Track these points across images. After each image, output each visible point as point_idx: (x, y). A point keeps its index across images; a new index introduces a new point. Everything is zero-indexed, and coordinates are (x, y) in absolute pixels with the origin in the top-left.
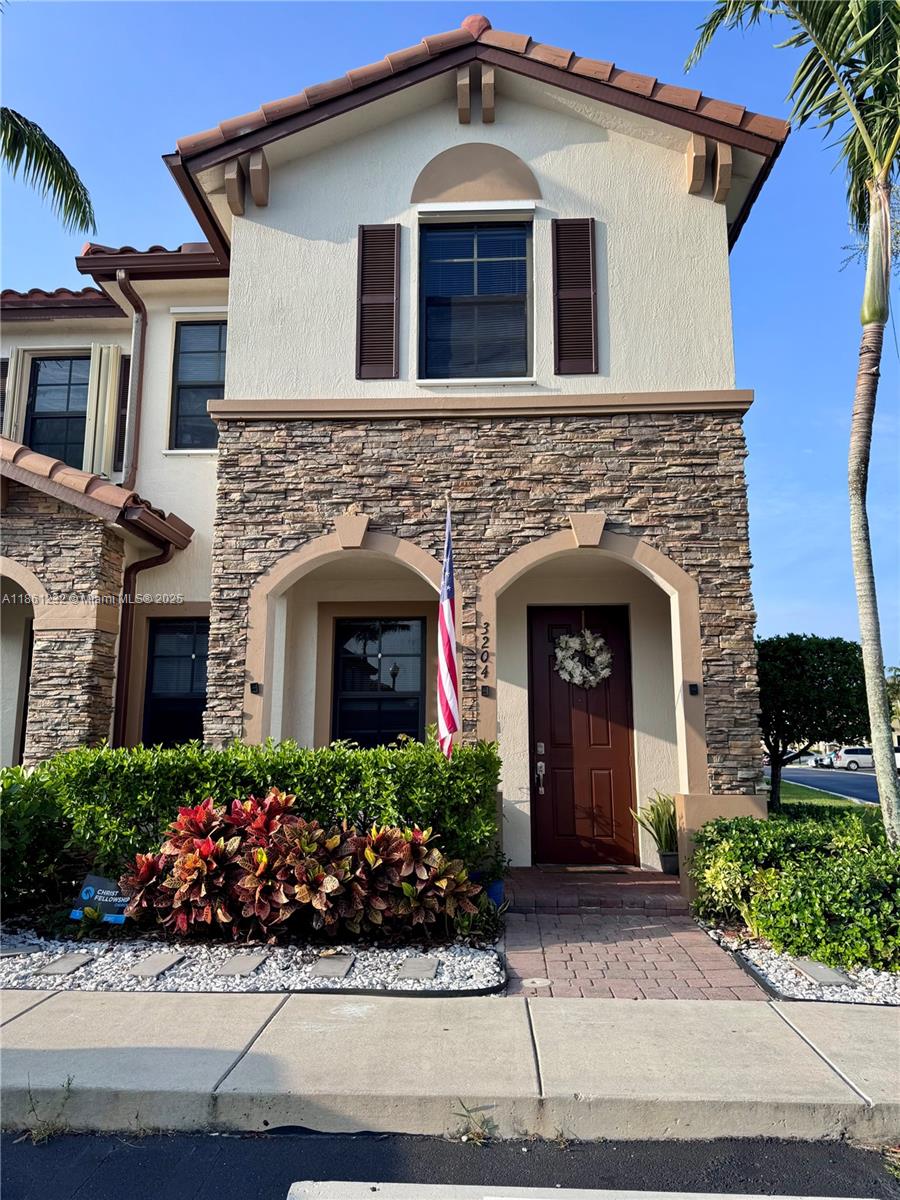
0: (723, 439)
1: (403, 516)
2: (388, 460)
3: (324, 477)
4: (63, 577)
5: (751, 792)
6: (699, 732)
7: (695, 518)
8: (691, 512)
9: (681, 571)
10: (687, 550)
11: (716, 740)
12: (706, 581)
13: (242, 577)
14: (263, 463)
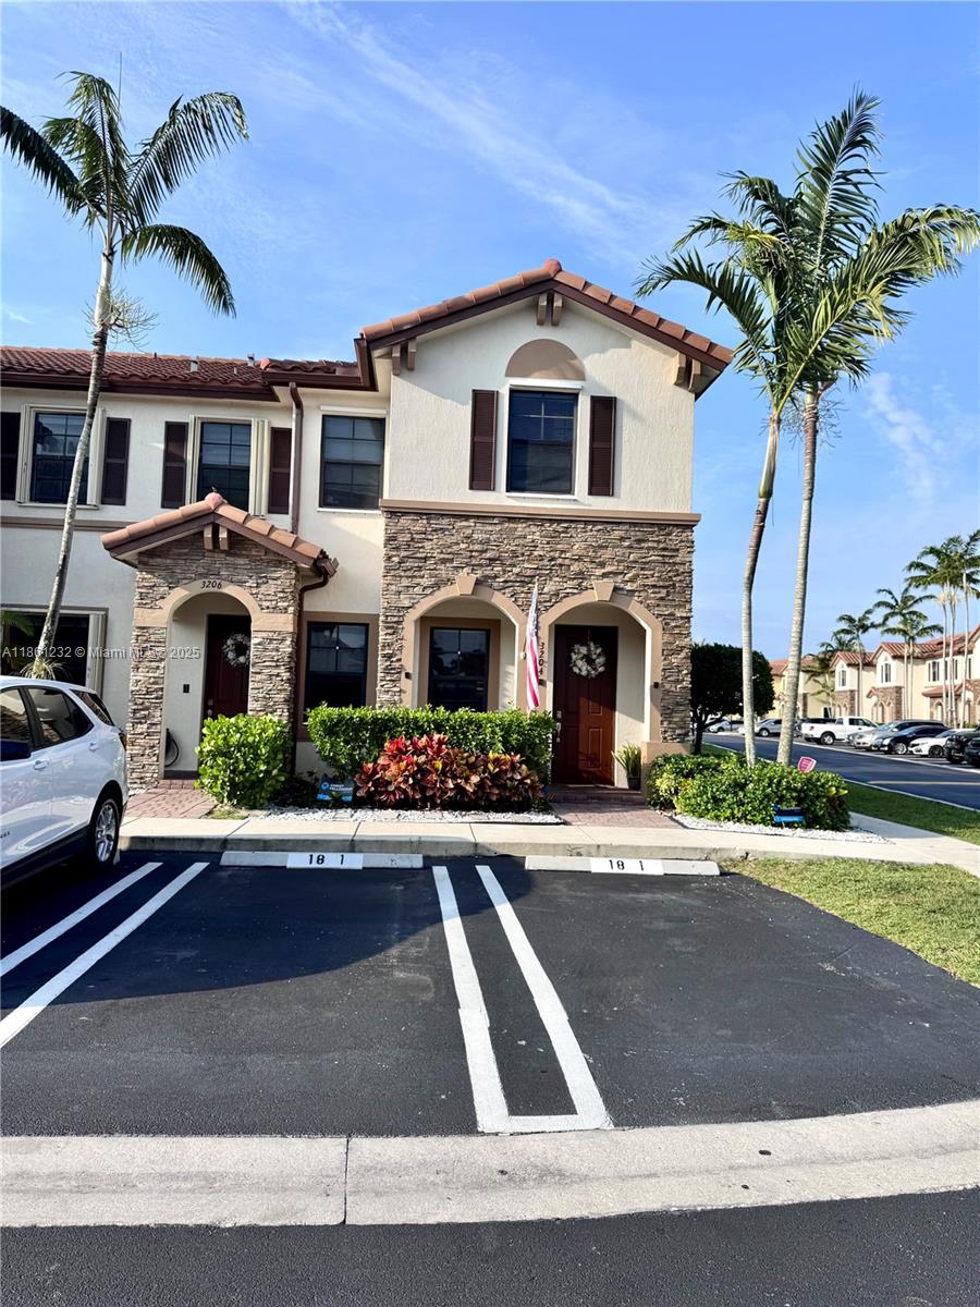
0: (682, 541)
1: (496, 577)
2: (488, 541)
3: (449, 550)
4: (269, 598)
5: (682, 742)
6: (657, 708)
7: (664, 587)
8: (661, 583)
9: (654, 617)
10: (658, 605)
11: (667, 713)
12: (667, 624)
13: (399, 609)
14: (413, 539)
